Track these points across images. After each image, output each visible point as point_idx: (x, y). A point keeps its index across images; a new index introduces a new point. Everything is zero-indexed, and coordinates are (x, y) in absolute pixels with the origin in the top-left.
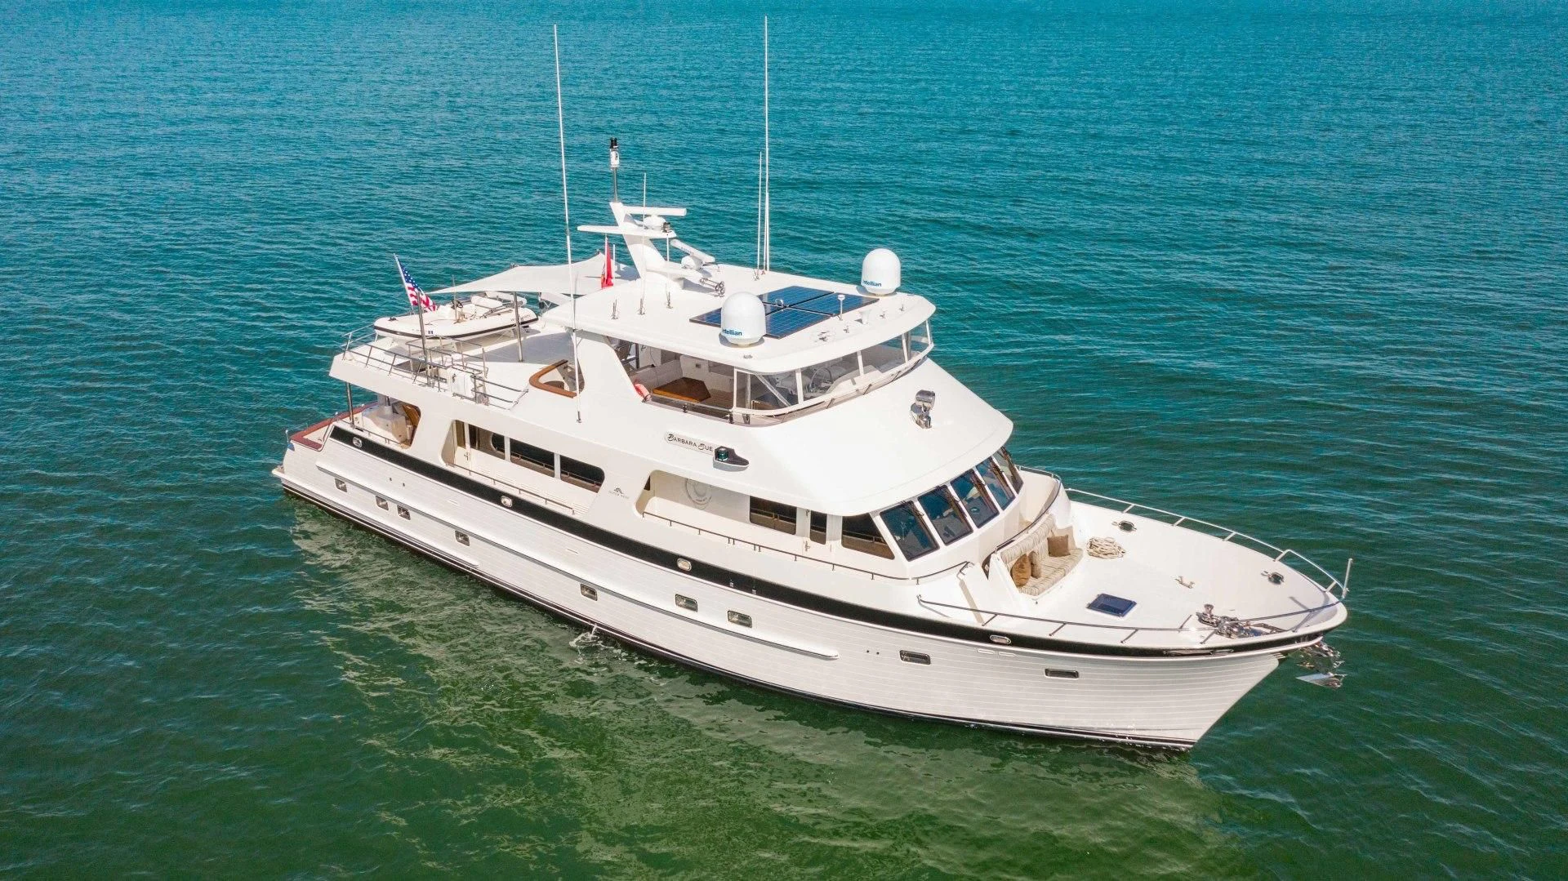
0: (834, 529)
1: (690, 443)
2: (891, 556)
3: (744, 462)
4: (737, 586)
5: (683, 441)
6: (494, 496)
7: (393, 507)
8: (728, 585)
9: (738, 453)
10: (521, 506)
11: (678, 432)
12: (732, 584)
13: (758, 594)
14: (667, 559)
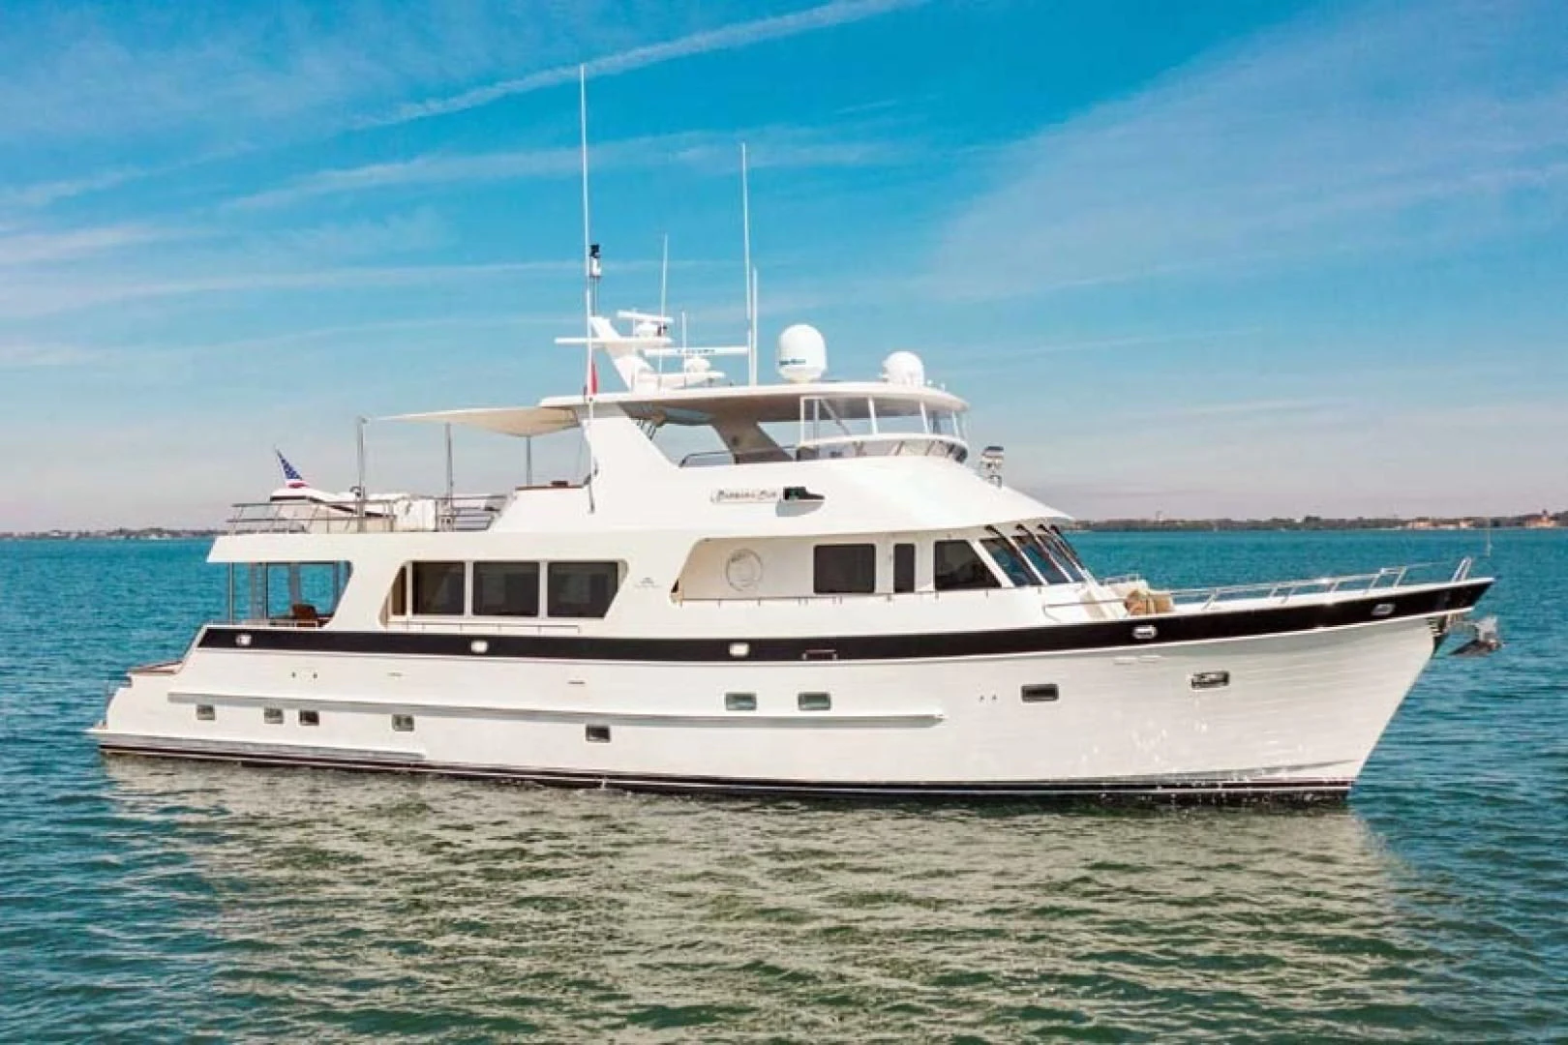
0: (925, 567)
1: (747, 495)
2: (996, 584)
3: (820, 497)
4: (812, 657)
5: (737, 496)
6: (458, 645)
7: (292, 716)
8: (798, 658)
9: (810, 490)
10: (501, 647)
11: (730, 487)
12: (805, 656)
13: (840, 658)
14: (714, 650)
